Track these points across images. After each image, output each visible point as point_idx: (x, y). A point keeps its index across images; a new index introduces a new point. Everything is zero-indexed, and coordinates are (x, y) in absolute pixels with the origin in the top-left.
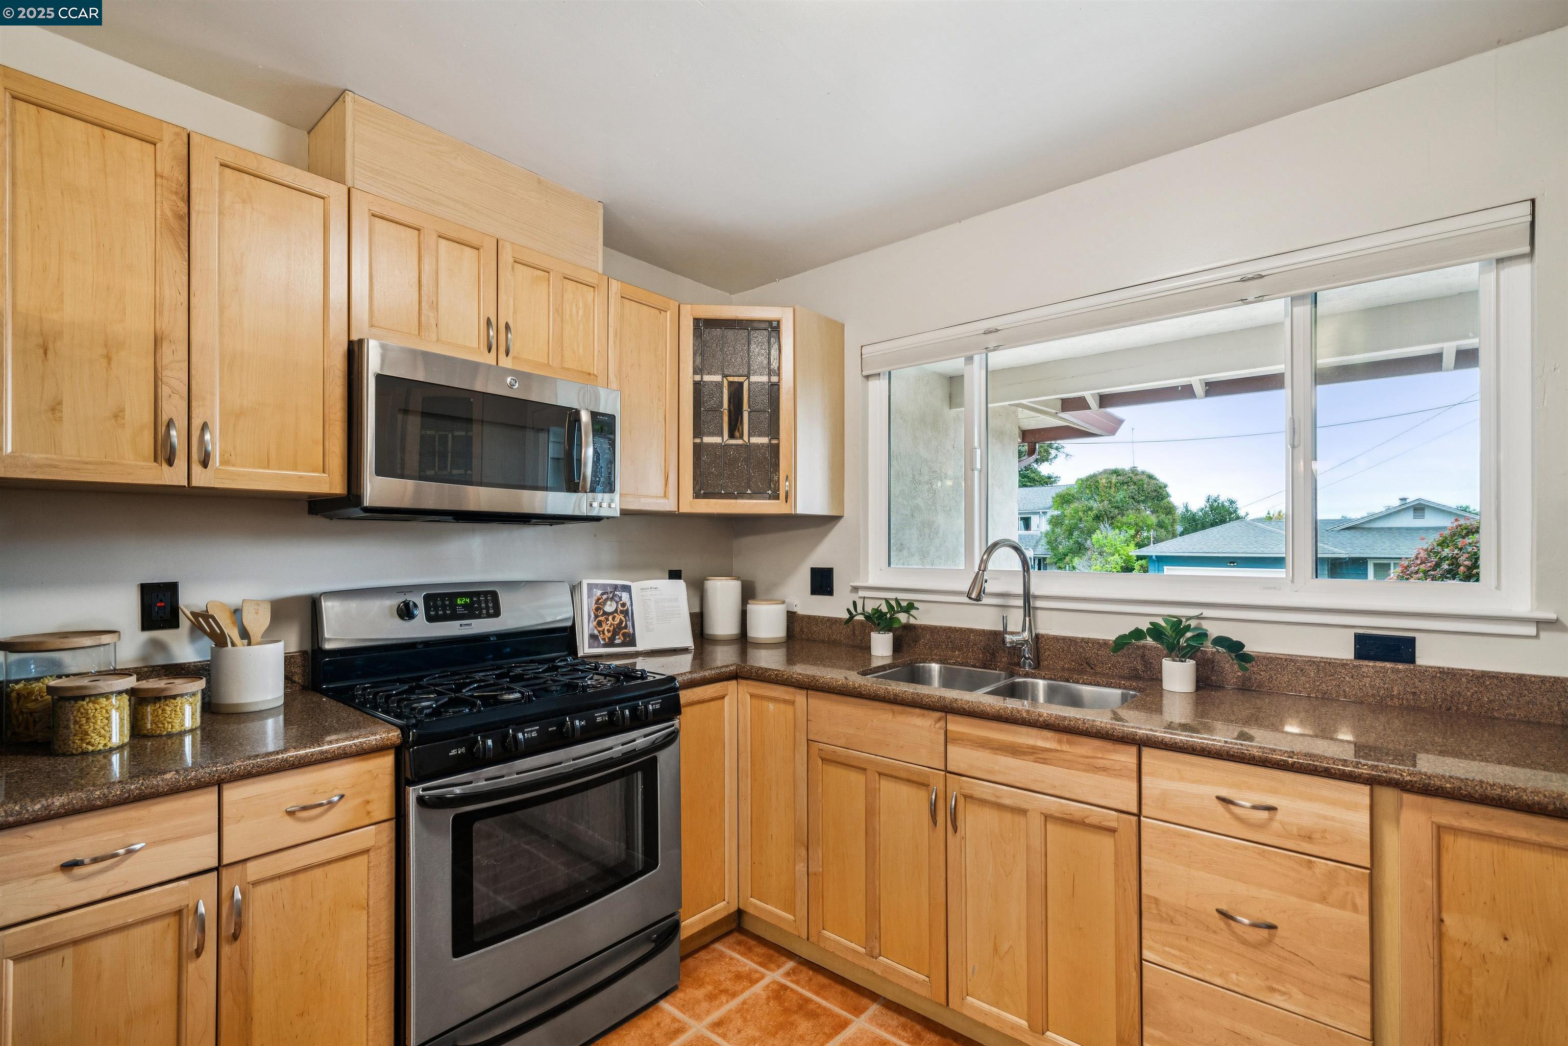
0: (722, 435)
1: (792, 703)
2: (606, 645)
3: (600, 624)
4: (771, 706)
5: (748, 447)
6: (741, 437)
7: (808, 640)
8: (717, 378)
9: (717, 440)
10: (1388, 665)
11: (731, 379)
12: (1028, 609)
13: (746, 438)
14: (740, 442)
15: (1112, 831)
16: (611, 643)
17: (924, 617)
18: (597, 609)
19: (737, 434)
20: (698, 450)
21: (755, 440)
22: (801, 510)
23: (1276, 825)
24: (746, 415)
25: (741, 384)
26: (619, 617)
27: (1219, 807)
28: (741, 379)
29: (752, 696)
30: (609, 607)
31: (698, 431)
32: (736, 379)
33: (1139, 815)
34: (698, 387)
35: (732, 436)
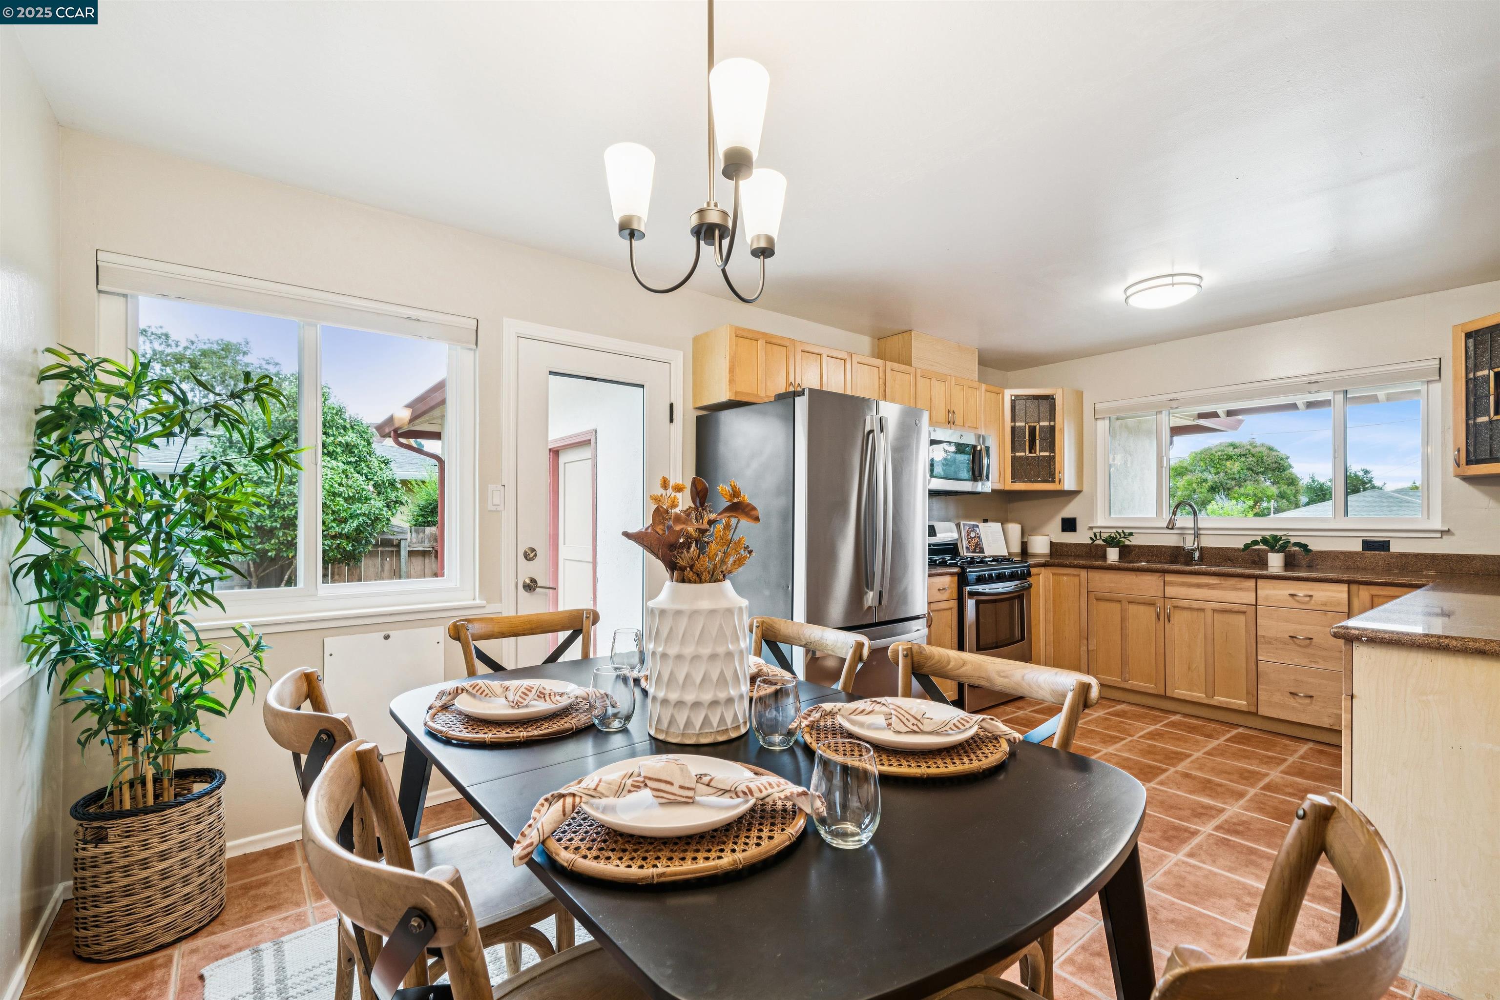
0: (1025, 452)
1: (1079, 575)
2: (973, 552)
3: (969, 542)
4: (1065, 578)
5: (1039, 457)
6: (1035, 453)
7: (1061, 555)
8: (1023, 424)
9: (1023, 454)
10: (1377, 552)
11: (1030, 424)
12: (1197, 536)
13: (1038, 453)
14: (1035, 455)
15: (1244, 612)
16: (974, 552)
17: (1135, 541)
18: (968, 535)
19: (1033, 451)
20: (1014, 459)
21: (1042, 454)
22: (1066, 489)
23: (1313, 602)
24: (1037, 442)
25: (1035, 427)
26: (977, 539)
27: (1290, 598)
28: (1035, 424)
29: (1054, 574)
30: (973, 535)
31: (1013, 450)
32: (1032, 424)
33: (1256, 605)
34: (1013, 429)
35: (1030, 452)
